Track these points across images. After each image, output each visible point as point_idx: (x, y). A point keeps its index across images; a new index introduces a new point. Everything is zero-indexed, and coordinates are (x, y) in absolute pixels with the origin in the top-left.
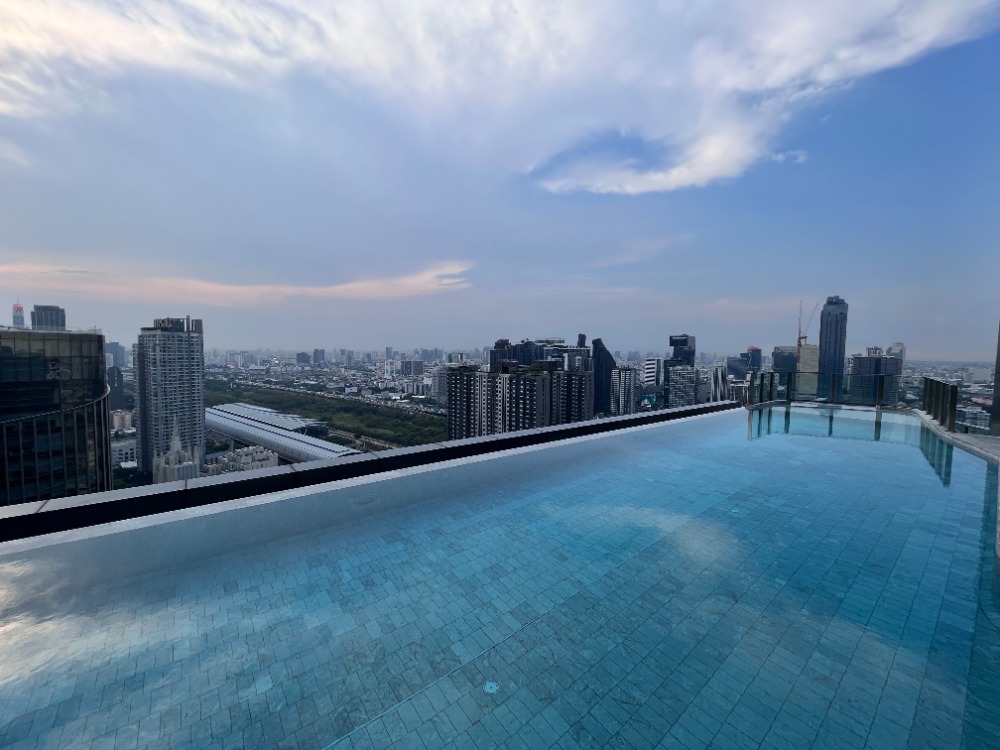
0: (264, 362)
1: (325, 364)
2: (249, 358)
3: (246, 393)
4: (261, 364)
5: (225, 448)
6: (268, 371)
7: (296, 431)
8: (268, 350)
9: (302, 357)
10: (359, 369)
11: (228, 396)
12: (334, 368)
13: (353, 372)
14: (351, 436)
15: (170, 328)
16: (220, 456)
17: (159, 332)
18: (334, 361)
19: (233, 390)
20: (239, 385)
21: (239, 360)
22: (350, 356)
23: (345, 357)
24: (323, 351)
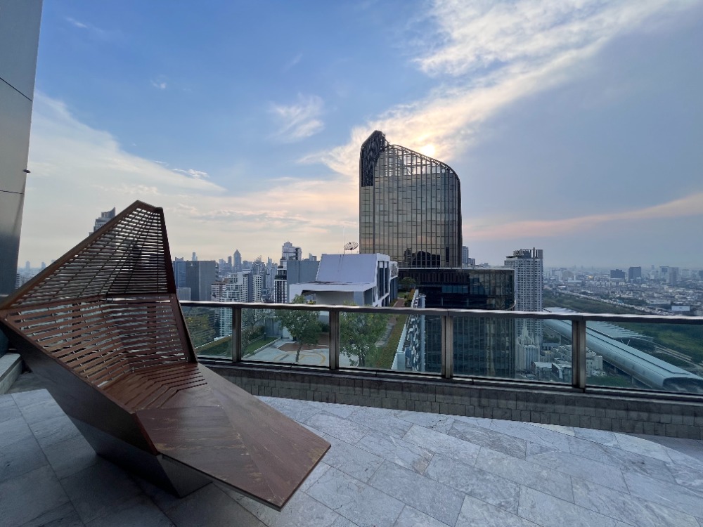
0: (579, 277)
1: (642, 280)
2: (567, 273)
3: (566, 301)
4: (577, 279)
5: (556, 341)
6: (583, 285)
7: (619, 340)
8: (582, 267)
9: (617, 274)
10: (687, 287)
11: (553, 301)
12: (654, 285)
13: (681, 290)
14: (687, 359)
15: (523, 255)
16: (552, 345)
17: (516, 258)
18: (652, 277)
19: (556, 297)
20: (560, 294)
21: (559, 274)
22: (675, 272)
23: (667, 274)
24: (640, 268)
